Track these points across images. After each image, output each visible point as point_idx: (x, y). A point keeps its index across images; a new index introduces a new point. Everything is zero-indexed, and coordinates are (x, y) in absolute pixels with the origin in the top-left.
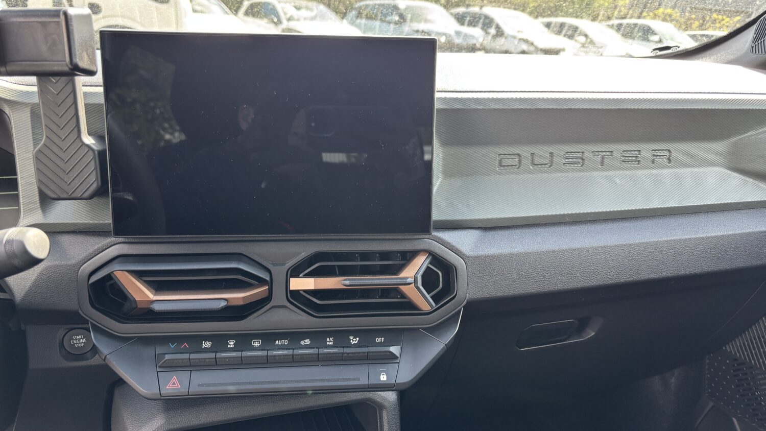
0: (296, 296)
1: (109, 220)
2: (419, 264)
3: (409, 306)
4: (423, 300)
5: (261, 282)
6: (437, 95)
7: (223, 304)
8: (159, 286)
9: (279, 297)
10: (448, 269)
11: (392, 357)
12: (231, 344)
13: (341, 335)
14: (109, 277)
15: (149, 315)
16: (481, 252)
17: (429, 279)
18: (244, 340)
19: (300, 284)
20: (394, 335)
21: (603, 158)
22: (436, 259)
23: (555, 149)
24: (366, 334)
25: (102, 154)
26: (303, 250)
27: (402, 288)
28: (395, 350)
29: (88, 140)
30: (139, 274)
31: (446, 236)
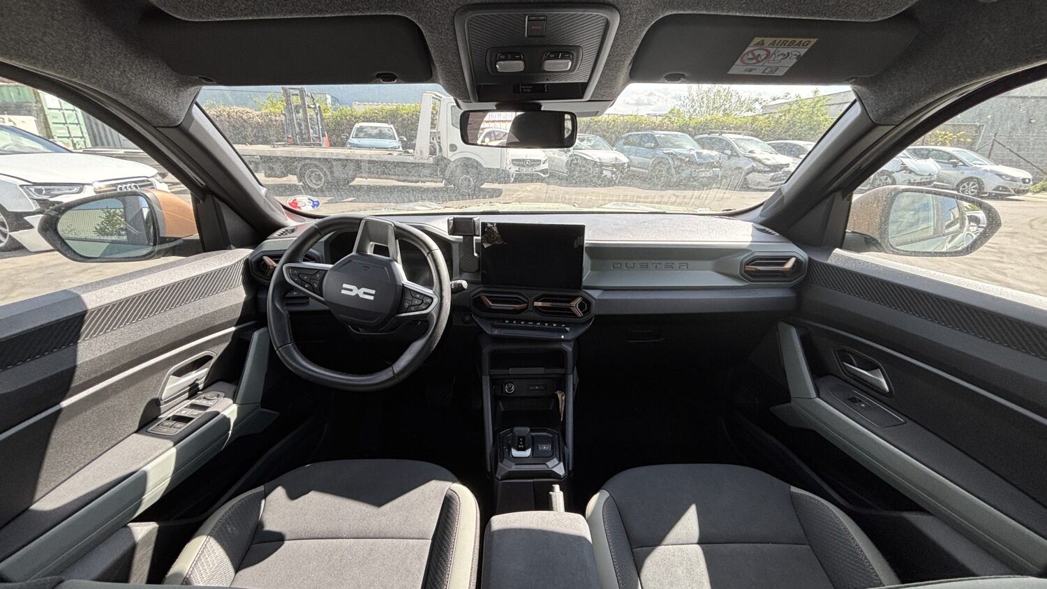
0: (536, 308)
1: (480, 279)
2: (579, 300)
3: (574, 315)
4: (580, 313)
5: (525, 302)
6: (585, 242)
7: (512, 308)
8: (493, 302)
9: (530, 308)
10: (589, 303)
11: (567, 331)
12: (515, 322)
13: (551, 323)
14: (479, 297)
15: (491, 310)
16: (601, 298)
17: (581, 306)
18: (519, 321)
19: (539, 304)
20: (568, 324)
21: (656, 266)
22: (585, 299)
23: (634, 261)
24: (559, 323)
25: (479, 259)
26: (540, 293)
27: (571, 308)
28: (568, 329)
29: (476, 255)
30: (487, 297)
31: (588, 291)
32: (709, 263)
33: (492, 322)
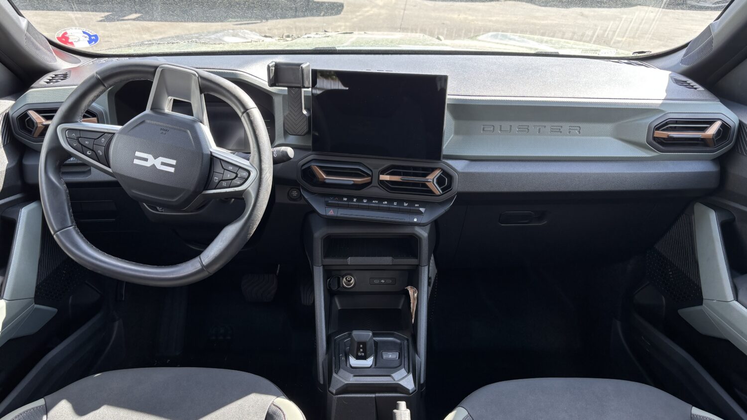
0: (383, 183)
1: (310, 144)
2: (437, 173)
3: (430, 192)
4: (437, 190)
5: (368, 175)
7: (352, 183)
8: (328, 173)
9: (375, 183)
10: (450, 177)
11: (421, 213)
12: (355, 200)
13: (400, 202)
14: (309, 168)
15: (324, 184)
16: (467, 170)
17: (440, 181)
18: (360, 199)
19: (385, 177)
20: (423, 204)
21: (540, 129)
22: (445, 172)
23: (512, 123)
24: (412, 202)
25: (309, 117)
26: (387, 163)
27: (427, 183)
28: (422, 210)
29: (305, 112)
30: (321, 168)
31: (450, 162)
32: (609, 127)
33: (327, 199)
